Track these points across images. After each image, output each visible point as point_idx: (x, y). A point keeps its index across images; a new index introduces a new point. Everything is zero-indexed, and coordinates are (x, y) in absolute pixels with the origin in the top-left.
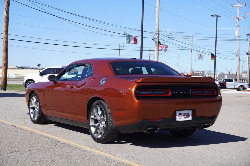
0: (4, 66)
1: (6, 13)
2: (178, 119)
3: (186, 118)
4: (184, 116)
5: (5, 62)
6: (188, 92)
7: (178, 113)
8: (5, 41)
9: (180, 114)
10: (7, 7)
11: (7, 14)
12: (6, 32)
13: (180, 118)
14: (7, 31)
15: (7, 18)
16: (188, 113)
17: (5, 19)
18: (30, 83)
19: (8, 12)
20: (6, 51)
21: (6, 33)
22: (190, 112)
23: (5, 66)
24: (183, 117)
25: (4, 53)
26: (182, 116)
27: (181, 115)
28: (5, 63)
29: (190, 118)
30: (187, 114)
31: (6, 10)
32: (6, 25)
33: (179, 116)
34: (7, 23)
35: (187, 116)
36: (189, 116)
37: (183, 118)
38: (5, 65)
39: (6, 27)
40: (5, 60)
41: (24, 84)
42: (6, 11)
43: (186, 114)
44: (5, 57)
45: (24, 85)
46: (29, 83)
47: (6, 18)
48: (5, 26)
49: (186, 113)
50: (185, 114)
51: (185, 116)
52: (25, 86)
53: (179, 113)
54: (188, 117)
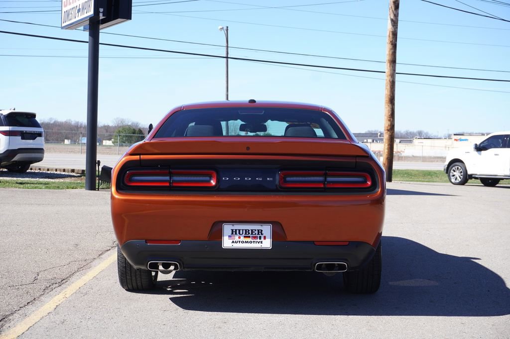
0: (386, 131)
1: (390, 24)
2: (227, 243)
3: (251, 242)
4: (245, 237)
5: (389, 123)
6: (271, 179)
7: (227, 228)
8: (389, 81)
9: (234, 232)
10: (393, 12)
11: (393, 26)
12: (392, 64)
13: (233, 242)
14: (393, 62)
15: (395, 34)
16: (260, 232)
17: (389, 36)
18: (456, 167)
19: (395, 23)
20: (392, 100)
21: (390, 64)
22: (267, 229)
23: (389, 133)
24: (242, 239)
25: (387, 106)
26: (239, 238)
27: (236, 234)
28: (388, 126)
29: (267, 244)
30: (257, 232)
31: (392, 17)
32: (392, 49)
33: (229, 236)
34: (392, 44)
35: (255, 238)
36: (262, 237)
37: (243, 242)
38: (388, 130)
39: (391, 53)
40: (390, 120)
41: (444, 169)
42: (392, 20)
43: (252, 232)
44: (389, 114)
45: (445, 171)
46: (454, 168)
47: (391, 33)
48: (389, 51)
49: (252, 230)
50: (250, 232)
51: (249, 237)
52: (447, 173)
53: (232, 230)
54: (258, 240)
